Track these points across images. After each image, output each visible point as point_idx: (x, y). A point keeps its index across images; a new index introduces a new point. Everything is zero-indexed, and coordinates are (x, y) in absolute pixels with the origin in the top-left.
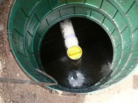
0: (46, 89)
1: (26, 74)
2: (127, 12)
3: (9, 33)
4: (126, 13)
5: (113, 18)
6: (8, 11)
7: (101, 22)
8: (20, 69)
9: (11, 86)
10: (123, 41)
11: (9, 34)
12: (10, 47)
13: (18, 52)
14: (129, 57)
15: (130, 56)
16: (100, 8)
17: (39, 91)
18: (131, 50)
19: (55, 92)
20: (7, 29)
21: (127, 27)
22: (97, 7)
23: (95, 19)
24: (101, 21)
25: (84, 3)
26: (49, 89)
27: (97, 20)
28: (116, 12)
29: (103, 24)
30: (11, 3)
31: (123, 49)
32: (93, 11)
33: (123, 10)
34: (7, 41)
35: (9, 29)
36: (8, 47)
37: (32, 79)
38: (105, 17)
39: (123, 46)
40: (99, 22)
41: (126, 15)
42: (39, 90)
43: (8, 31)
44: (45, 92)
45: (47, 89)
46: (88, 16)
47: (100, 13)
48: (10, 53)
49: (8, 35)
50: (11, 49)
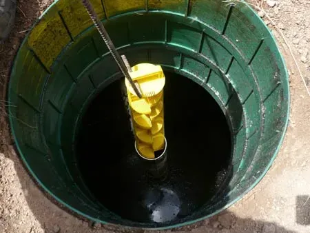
0: (81, 221)
1: (43, 191)
2: (251, 61)
3: (9, 106)
4: (249, 64)
5: (226, 73)
6: (9, 63)
7: (204, 81)
8: (31, 180)
9: (11, 215)
10: (248, 119)
11: (9, 108)
12: (10, 135)
13: (26, 145)
14: (256, 154)
15: (258, 150)
16: (200, 52)
17: (68, 226)
18: (261, 139)
19: (100, 226)
20: (7, 98)
21: (252, 91)
22: (193, 51)
23: (193, 74)
24: (203, 78)
25: (167, 41)
26: (88, 221)
27: (195, 76)
28: (230, 60)
29: (209, 85)
30: (14, 46)
31: (247, 136)
32: (186, 59)
33: (244, 58)
34: (5, 123)
35: (9, 99)
36: (8, 134)
37: (54, 199)
38: (211, 70)
39: (247, 130)
40: (201, 80)
41: (249, 66)
42: (67, 222)
43: (7, 104)
44: (81, 226)
45: (83, 220)
46: (178, 68)
47: (200, 62)
48: (11, 147)
49: (7, 112)
50: (12, 140)
